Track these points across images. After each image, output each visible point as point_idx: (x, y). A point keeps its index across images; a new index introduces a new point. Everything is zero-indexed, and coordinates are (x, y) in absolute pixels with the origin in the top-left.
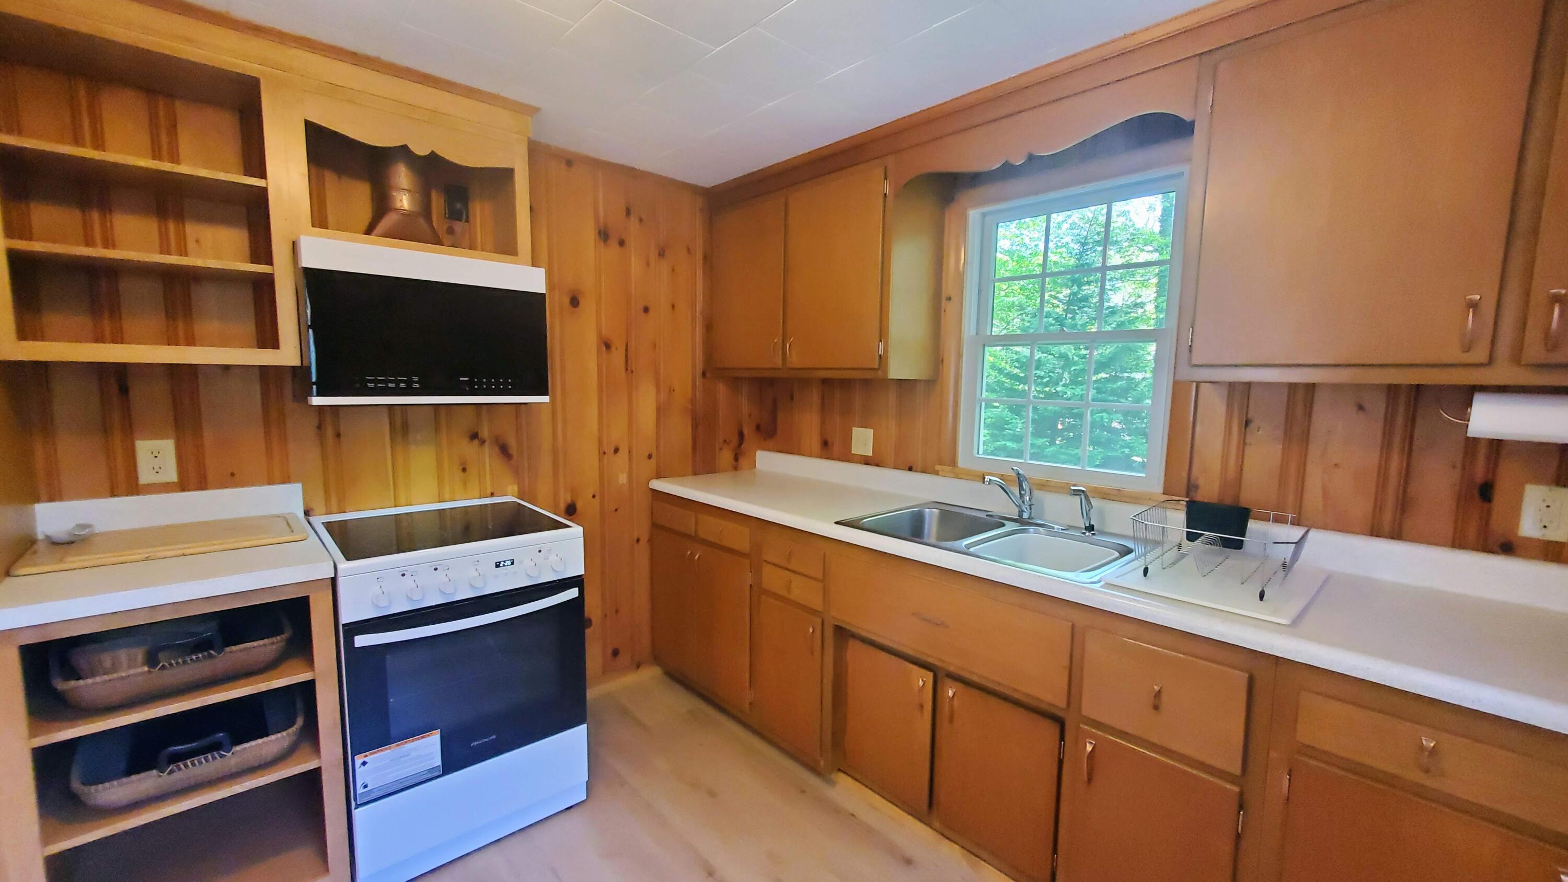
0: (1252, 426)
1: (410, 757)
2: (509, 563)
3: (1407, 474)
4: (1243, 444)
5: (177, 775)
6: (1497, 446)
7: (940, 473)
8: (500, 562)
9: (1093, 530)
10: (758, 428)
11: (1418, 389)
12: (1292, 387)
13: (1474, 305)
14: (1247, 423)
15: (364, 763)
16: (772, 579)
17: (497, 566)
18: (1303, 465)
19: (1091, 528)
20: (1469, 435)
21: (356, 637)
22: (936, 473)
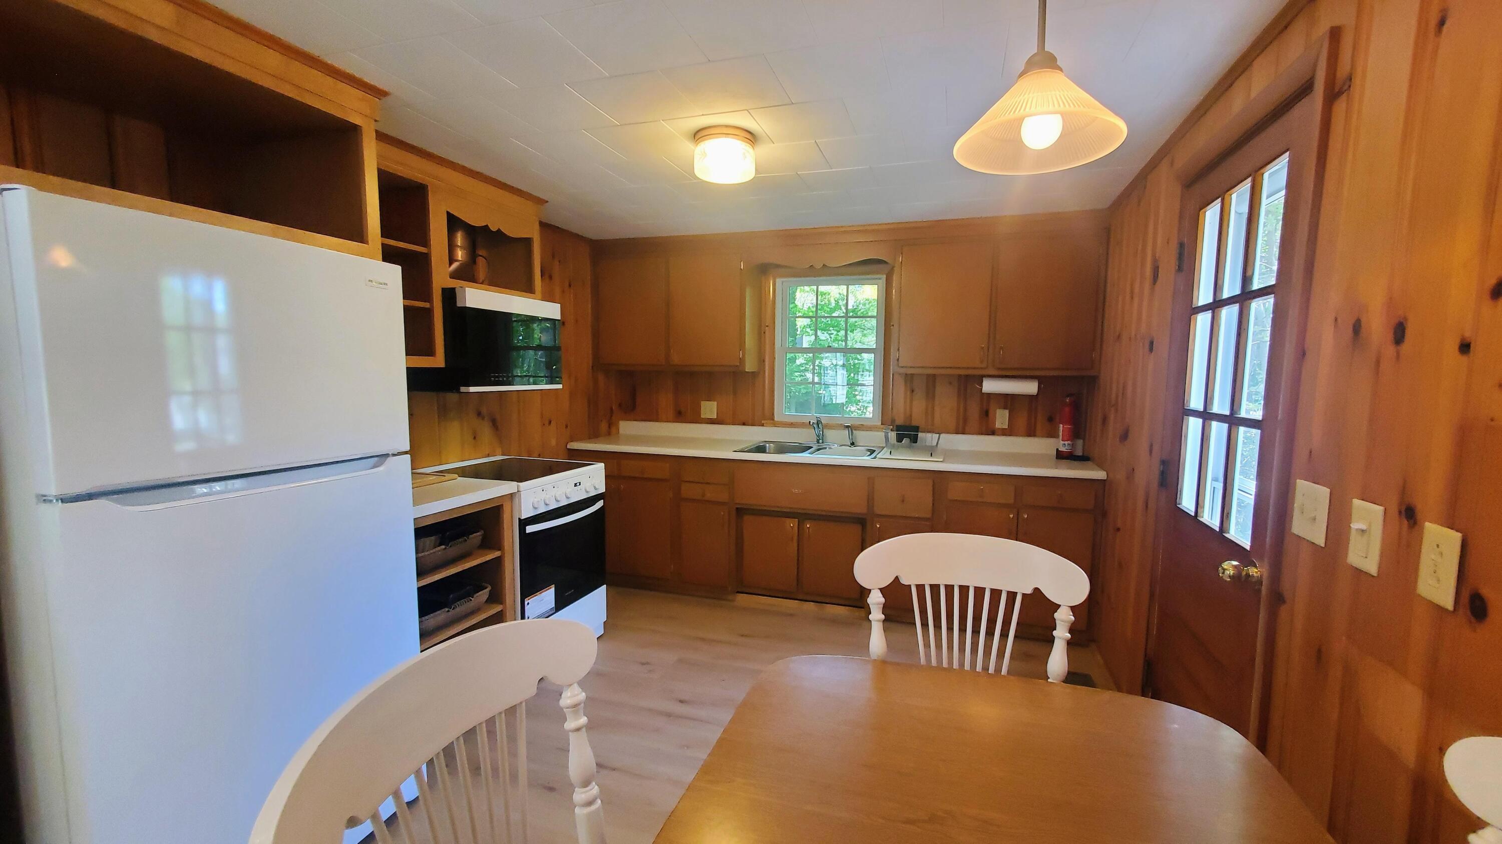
0: (915, 392)
1: (544, 601)
2: (578, 484)
3: (965, 410)
4: (911, 400)
5: (458, 610)
6: (989, 395)
7: (765, 425)
8: (576, 484)
9: (854, 444)
10: (620, 405)
11: (967, 376)
12: (928, 376)
13: (983, 348)
14: (913, 391)
15: (528, 604)
16: (688, 491)
17: (576, 485)
18: (933, 408)
19: (853, 444)
20: (983, 392)
21: (527, 527)
22: (763, 425)
